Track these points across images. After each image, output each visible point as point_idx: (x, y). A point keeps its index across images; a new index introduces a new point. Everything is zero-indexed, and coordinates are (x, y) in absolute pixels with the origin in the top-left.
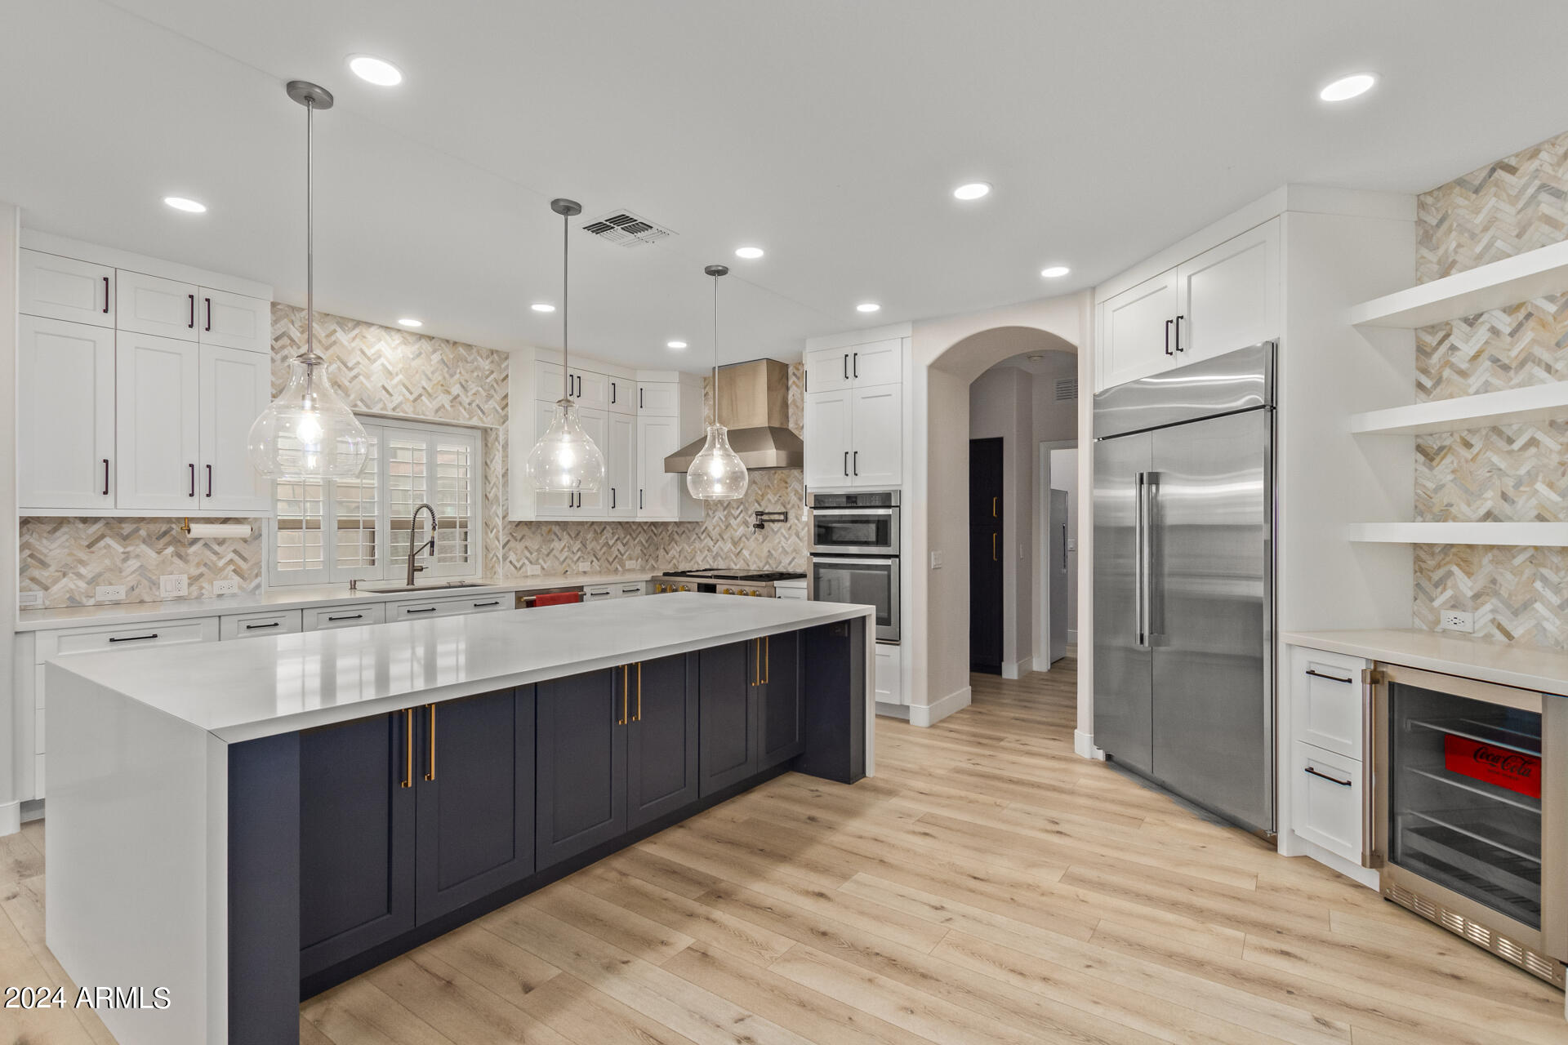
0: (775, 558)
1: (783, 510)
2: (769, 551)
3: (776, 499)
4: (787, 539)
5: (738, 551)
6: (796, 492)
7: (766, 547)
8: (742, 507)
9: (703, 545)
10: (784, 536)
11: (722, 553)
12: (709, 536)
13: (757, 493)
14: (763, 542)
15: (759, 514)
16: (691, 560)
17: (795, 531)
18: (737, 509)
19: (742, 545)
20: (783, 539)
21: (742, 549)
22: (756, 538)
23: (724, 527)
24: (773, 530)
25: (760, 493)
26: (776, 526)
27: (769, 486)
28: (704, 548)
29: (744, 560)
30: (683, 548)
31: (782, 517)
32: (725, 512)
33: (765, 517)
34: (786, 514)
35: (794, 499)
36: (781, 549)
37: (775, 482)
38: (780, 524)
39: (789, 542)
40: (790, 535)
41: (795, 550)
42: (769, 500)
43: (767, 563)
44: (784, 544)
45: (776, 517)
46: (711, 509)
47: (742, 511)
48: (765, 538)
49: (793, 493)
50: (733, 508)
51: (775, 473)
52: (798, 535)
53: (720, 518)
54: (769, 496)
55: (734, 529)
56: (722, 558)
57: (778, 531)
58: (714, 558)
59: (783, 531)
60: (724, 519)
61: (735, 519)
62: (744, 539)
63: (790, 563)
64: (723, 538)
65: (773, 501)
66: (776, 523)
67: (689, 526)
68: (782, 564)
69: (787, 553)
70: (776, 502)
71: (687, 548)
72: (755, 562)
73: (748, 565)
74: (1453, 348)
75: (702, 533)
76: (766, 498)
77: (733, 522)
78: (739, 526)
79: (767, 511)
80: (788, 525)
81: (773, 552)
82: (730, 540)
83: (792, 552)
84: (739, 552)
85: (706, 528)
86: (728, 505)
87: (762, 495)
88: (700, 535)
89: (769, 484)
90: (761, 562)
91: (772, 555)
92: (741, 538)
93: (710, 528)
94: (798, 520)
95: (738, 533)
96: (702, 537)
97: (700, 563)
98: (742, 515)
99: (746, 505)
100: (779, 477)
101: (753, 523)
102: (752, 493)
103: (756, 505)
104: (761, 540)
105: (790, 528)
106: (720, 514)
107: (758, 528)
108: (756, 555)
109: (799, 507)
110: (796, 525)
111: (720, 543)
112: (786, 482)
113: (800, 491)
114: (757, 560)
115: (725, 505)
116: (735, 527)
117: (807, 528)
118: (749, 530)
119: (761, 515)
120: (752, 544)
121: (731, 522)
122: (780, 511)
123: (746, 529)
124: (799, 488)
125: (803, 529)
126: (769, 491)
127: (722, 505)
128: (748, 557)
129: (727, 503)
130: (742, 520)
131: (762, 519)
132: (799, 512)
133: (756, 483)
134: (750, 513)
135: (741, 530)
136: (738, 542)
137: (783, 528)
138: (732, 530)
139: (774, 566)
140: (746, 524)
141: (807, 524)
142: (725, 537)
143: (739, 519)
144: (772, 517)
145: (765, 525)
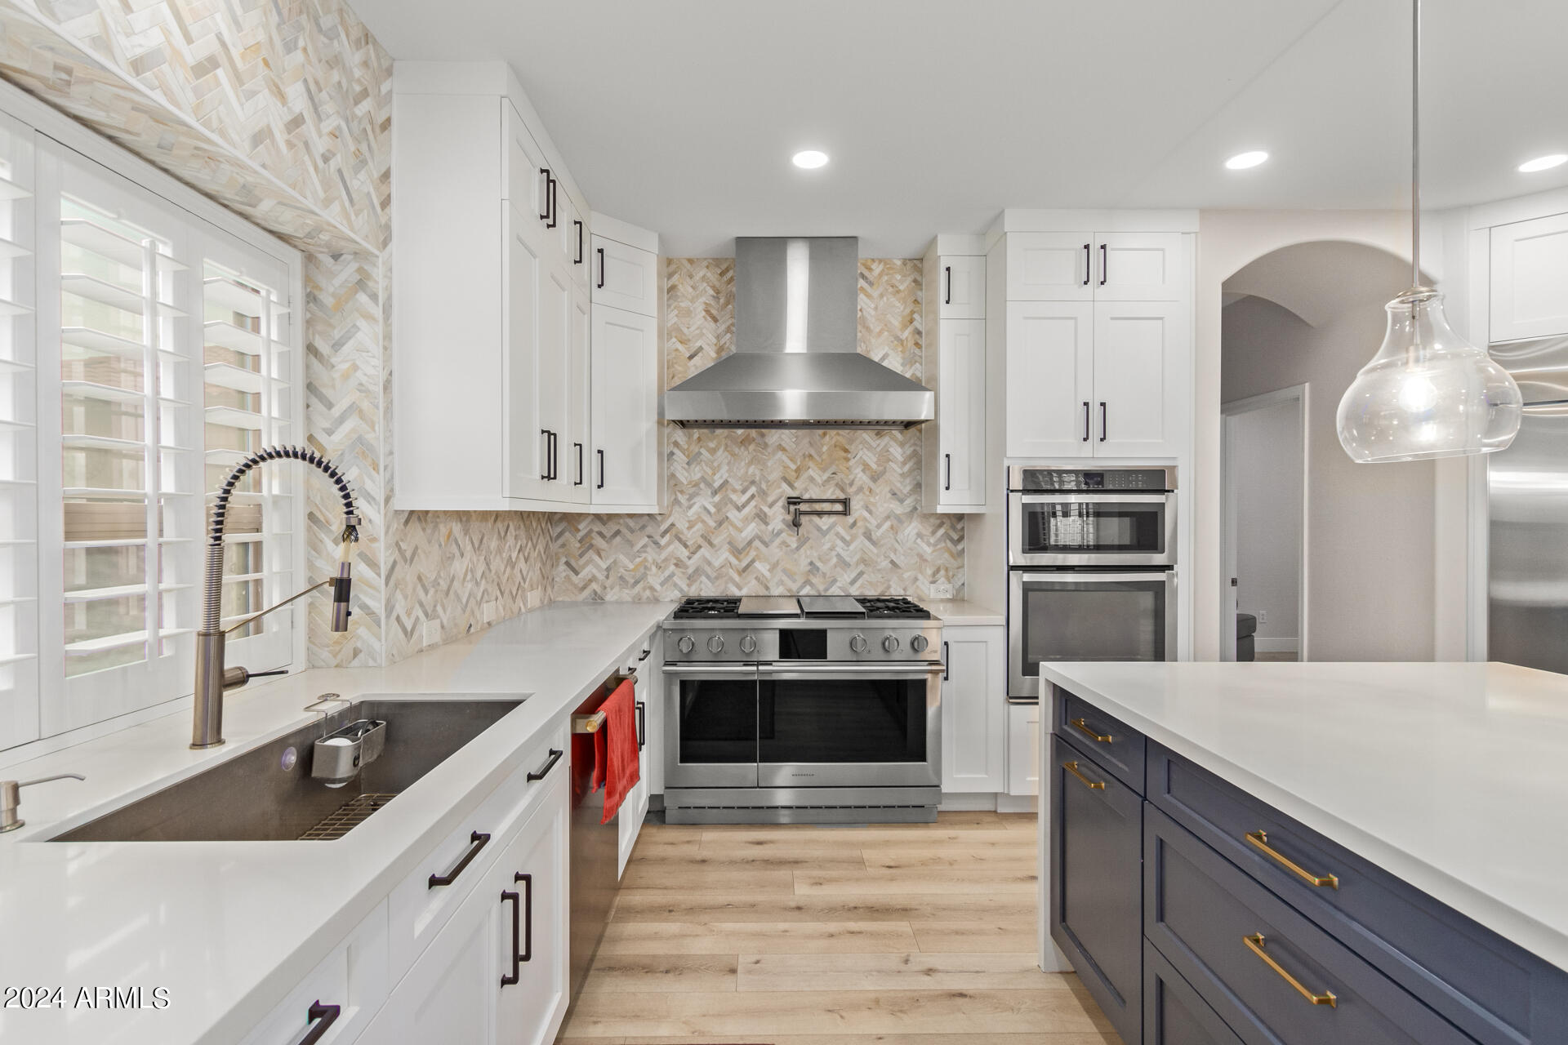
0: (824, 575)
1: (842, 496)
2: (811, 563)
3: (825, 476)
4: (847, 543)
5: (744, 564)
6: (866, 467)
7: (803, 560)
8: (753, 490)
9: (663, 556)
10: (843, 539)
11: (708, 569)
12: (680, 540)
13: (786, 467)
14: (798, 549)
15: (793, 501)
16: (637, 582)
17: (862, 530)
18: (744, 492)
19: (753, 554)
20: (839, 542)
21: (753, 561)
22: (784, 543)
23: (712, 524)
24: (819, 529)
25: (793, 467)
26: (824, 523)
27: (810, 456)
28: (666, 560)
29: (757, 578)
30: (615, 562)
31: (839, 507)
32: (717, 498)
33: (803, 507)
34: (845, 502)
35: (862, 478)
36: (835, 560)
37: (825, 449)
38: (833, 518)
39: (852, 547)
40: (854, 538)
41: (863, 561)
42: (812, 479)
43: (807, 582)
44: (843, 554)
45: (826, 507)
46: (682, 492)
47: (753, 496)
48: (802, 542)
49: (861, 467)
50: (735, 491)
51: (825, 434)
52: (868, 535)
53: (705, 509)
54: (811, 472)
55: (735, 527)
56: (708, 577)
57: (830, 529)
58: (691, 579)
59: (839, 529)
60: (713, 510)
61: (739, 509)
62: (757, 543)
63: (853, 582)
64: (711, 544)
65: (819, 480)
66: (825, 518)
67: (631, 523)
68: (838, 584)
69: (849, 565)
71: (626, 561)
72: (782, 582)
73: (767, 588)
75: (663, 536)
76: (805, 476)
77: (733, 514)
78: (747, 521)
79: (806, 496)
80: (850, 519)
81: (819, 564)
82: (727, 546)
83: (857, 564)
84: (748, 566)
85: (673, 525)
86: (722, 486)
87: (798, 470)
88: (657, 538)
89: (813, 452)
90: (794, 581)
91: (818, 569)
92: (750, 543)
93: (682, 525)
94: (870, 512)
95: (744, 534)
96: (663, 542)
97: (658, 587)
98: (753, 503)
99: (764, 486)
100: (833, 442)
101: (778, 516)
102: (776, 465)
103: (785, 486)
104: (794, 545)
105: (854, 524)
106: (705, 501)
107: (788, 526)
108: (785, 571)
109: (871, 491)
110: (865, 519)
111: (705, 552)
112: (846, 451)
113: (874, 466)
114: (785, 578)
115: (716, 485)
116: (739, 524)
117: (887, 524)
118: (770, 528)
119: (795, 503)
120: (775, 552)
121: (729, 515)
122: (834, 497)
123: (763, 527)
124: (872, 460)
125: (879, 526)
126: (811, 464)
127: (709, 485)
128: (767, 574)
129: (721, 481)
130: (754, 511)
131: (798, 510)
132: (872, 500)
133: (784, 450)
134: (770, 499)
135: (752, 529)
136: (744, 549)
137: (839, 525)
138: (731, 528)
139: (821, 588)
140: (762, 518)
141: (888, 517)
142: (716, 542)
143: (747, 510)
144: (818, 507)
145: (804, 519)
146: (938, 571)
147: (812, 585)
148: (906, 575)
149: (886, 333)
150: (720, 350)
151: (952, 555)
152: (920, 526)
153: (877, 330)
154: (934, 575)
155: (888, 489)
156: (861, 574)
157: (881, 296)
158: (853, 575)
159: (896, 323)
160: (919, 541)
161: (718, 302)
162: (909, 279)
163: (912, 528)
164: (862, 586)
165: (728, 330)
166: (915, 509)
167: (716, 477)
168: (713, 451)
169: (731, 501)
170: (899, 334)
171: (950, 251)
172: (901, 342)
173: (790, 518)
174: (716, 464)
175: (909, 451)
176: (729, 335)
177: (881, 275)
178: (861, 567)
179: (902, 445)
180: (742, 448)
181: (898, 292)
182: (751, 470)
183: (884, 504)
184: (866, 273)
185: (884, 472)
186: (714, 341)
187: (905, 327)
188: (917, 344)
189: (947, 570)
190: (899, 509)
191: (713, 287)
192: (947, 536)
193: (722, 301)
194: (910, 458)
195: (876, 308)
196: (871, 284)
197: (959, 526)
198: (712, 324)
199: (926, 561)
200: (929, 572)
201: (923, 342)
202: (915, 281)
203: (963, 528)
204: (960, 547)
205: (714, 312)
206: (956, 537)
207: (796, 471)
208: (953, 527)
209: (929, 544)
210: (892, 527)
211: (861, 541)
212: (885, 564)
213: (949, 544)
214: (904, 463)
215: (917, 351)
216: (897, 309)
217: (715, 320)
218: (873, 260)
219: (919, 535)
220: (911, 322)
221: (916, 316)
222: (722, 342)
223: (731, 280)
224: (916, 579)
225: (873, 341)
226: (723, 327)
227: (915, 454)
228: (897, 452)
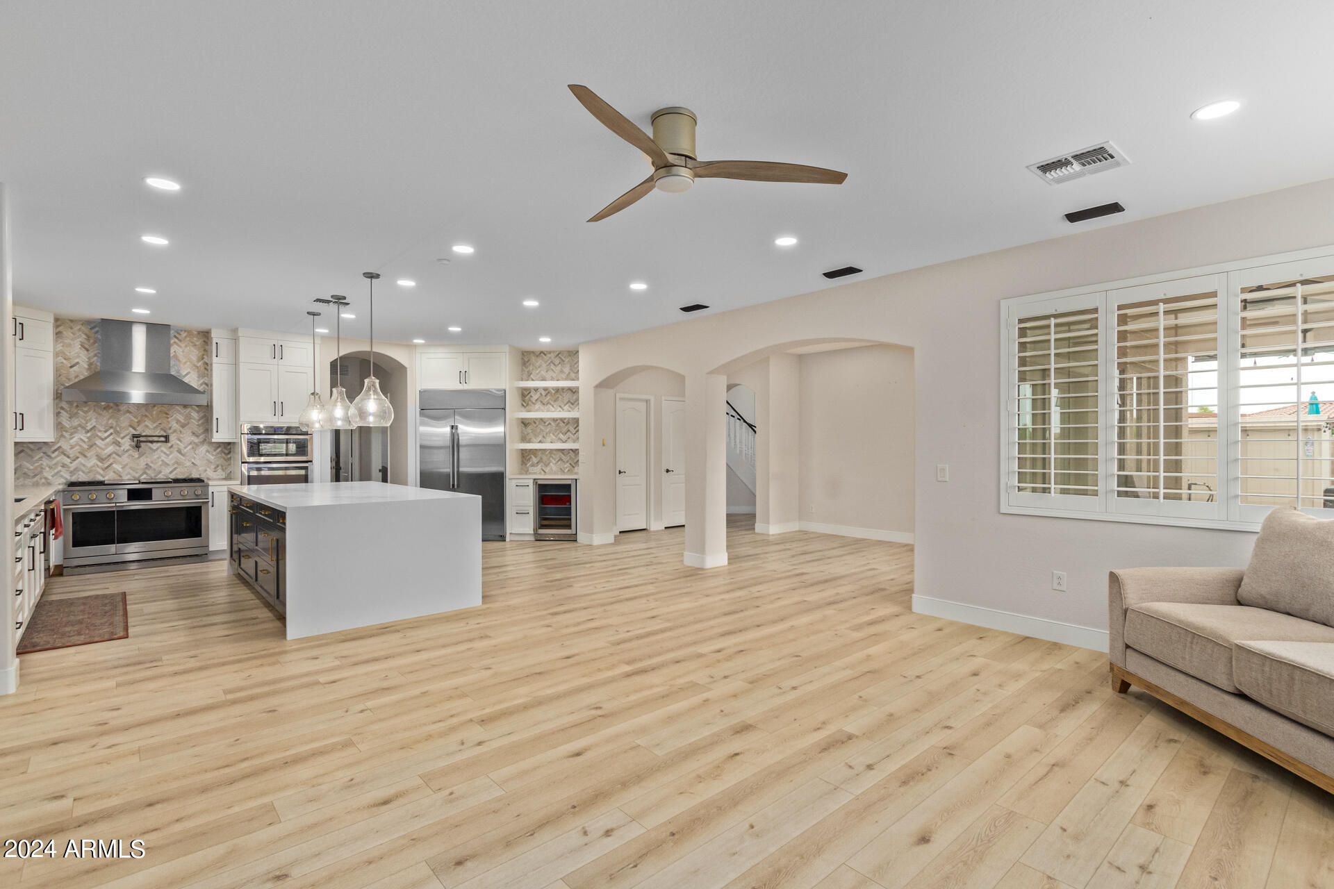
0: (155, 470)
1: (165, 434)
2: (146, 464)
3: (155, 425)
4: (168, 455)
5: (106, 465)
6: (178, 421)
7: (142, 462)
8: (111, 431)
9: (53, 462)
10: (165, 453)
11: (83, 468)
12: (65, 455)
13: (131, 421)
14: (139, 458)
15: (134, 436)
17: (176, 449)
18: (106, 432)
19: (111, 461)
20: (162, 454)
21: (111, 464)
22: (130, 455)
23: (86, 446)
24: (151, 449)
25: (136, 420)
26: (155, 446)
28: (55, 464)
29: (114, 472)
31: (163, 439)
32: (89, 435)
33: (142, 439)
34: (166, 437)
35: (175, 425)
36: (160, 463)
37: (154, 413)
38: (159, 444)
39: (170, 457)
40: (171, 453)
41: (177, 463)
42: (147, 426)
44: (165, 459)
45: (156, 439)
46: (66, 431)
47: (111, 434)
48: (141, 455)
49: (175, 422)
50: (100, 431)
51: (156, 409)
52: (179, 451)
53: (81, 439)
54: (146, 423)
55: (100, 448)
56: (83, 472)
57: (157, 449)
59: (165, 450)
60: (86, 440)
61: (103, 440)
62: (114, 455)
63: (171, 472)
64: (85, 456)
65: (150, 426)
66: (154, 444)
67: (32, 446)
68: (163, 473)
69: (169, 465)
70: (155, 428)
72: (129, 474)
73: (121, 476)
74: (531, 396)
75: (53, 452)
76: (143, 425)
77: (99, 442)
78: (107, 445)
79: (144, 434)
80: (169, 445)
81: (151, 465)
82: (95, 457)
83: (173, 464)
84: (109, 466)
85: (60, 447)
86: (91, 429)
87: (139, 422)
88: (49, 454)
89: (147, 414)
90: (137, 473)
91: (151, 467)
92: (110, 455)
93: (66, 447)
94: (180, 441)
95: (106, 452)
96: (53, 456)
98: (112, 437)
99: (118, 429)
100: (159, 410)
101: (127, 443)
102: (125, 420)
103: (131, 429)
104: (137, 456)
105: (172, 446)
106: (81, 436)
107: (133, 447)
108: (131, 468)
109: (181, 432)
110: (178, 444)
111: (81, 460)
112: (167, 414)
113: (183, 421)
114: (131, 471)
115: (88, 428)
116: (103, 447)
117: (190, 447)
118: (122, 448)
119: (137, 437)
120: (125, 459)
121: (97, 442)
122: (160, 434)
123: (118, 448)
124: (182, 419)
125: (185, 448)
126: (146, 419)
127: (83, 428)
128: (120, 470)
129: (91, 427)
130: (112, 441)
131: (138, 441)
132: (181, 436)
133: (130, 412)
134: (122, 435)
135: (111, 449)
136: (106, 458)
137: (164, 447)
138: (97, 449)
139: (153, 475)
140: (118, 444)
141: (191, 443)
142: (88, 455)
143: (108, 440)
144: (150, 439)
145: (142, 444)
146: (218, 466)
147: (147, 474)
148: (200, 469)
149: (188, 363)
150: (90, 365)
151: (226, 460)
152: (207, 447)
153: (184, 361)
154: (215, 468)
155: (190, 431)
156: (175, 469)
157: (186, 346)
158: (171, 470)
159: (194, 359)
160: (207, 454)
161: (89, 342)
162: (201, 341)
163: (203, 449)
164: (176, 474)
165: (95, 355)
166: (205, 440)
167: (88, 424)
168: (86, 412)
169: (98, 436)
170: (196, 363)
171: (216, 336)
172: (197, 367)
173: (134, 444)
174: (88, 418)
175: (202, 415)
176: (96, 358)
177: (186, 337)
178: (176, 466)
179: (198, 412)
180: (105, 411)
181: (195, 345)
182: (110, 421)
183: (188, 437)
184: (177, 336)
185: (188, 423)
186: (87, 360)
187: (199, 361)
188: (205, 369)
189: (222, 466)
190: (196, 440)
191: (86, 334)
192: (222, 451)
193: (92, 341)
194: (202, 418)
195: (183, 352)
196: (180, 341)
197: (229, 447)
198: (86, 352)
199: (211, 462)
200: (213, 467)
201: (209, 368)
202: (204, 341)
203: (230, 448)
204: (229, 456)
205: (87, 346)
206: (227, 452)
207: (137, 422)
208: (225, 448)
209: (213, 455)
210: (193, 448)
211: (176, 454)
212: (188, 464)
213: (223, 455)
214: (199, 420)
215: (206, 372)
216: (194, 354)
217: (88, 350)
218: (181, 331)
219: (208, 451)
220: (203, 359)
221: (205, 356)
222: (92, 361)
223: (97, 332)
224: (206, 470)
225: (182, 366)
226: (92, 354)
227: (205, 416)
228: (195, 415)
